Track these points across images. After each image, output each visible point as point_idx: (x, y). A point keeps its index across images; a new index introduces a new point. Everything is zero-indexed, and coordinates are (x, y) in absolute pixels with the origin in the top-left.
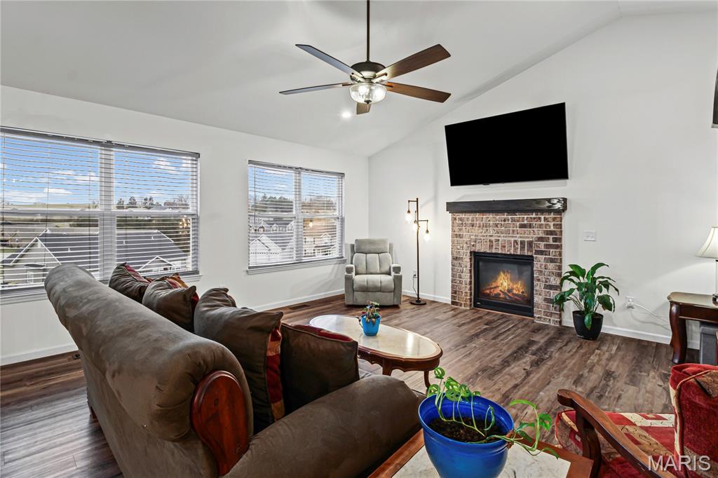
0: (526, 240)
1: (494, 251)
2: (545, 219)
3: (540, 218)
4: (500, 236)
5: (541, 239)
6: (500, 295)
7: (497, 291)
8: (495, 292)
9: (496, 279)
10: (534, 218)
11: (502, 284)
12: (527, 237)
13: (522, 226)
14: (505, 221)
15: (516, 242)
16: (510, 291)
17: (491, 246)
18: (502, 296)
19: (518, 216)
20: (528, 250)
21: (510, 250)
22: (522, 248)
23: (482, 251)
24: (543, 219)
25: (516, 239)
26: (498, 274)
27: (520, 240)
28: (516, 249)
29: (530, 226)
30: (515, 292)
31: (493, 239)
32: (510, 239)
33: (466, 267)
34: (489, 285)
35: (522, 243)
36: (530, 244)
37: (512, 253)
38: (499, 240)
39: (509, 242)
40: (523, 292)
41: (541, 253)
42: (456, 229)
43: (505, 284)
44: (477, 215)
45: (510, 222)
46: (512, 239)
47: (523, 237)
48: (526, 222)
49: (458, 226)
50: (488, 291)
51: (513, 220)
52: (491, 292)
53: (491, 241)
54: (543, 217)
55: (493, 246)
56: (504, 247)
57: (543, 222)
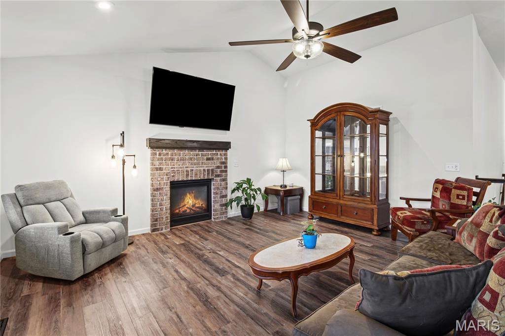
0: (210, 168)
1: (189, 179)
2: (221, 154)
3: (218, 154)
4: (193, 167)
5: (218, 167)
6: (186, 210)
7: (185, 208)
8: (183, 210)
9: (184, 200)
10: (215, 154)
11: (188, 202)
12: (211, 167)
13: (208, 159)
14: (197, 156)
15: (204, 170)
16: (193, 206)
17: (187, 175)
18: (188, 211)
19: (205, 152)
20: (211, 175)
21: (201, 176)
22: (208, 174)
23: (180, 180)
24: (219, 154)
25: (204, 168)
26: (186, 195)
27: (206, 168)
28: (204, 175)
29: (213, 159)
30: (197, 205)
31: (189, 169)
32: (200, 168)
33: (167, 195)
34: (178, 206)
35: (208, 170)
36: (212, 170)
37: (202, 178)
38: (193, 170)
39: (200, 171)
40: (202, 205)
41: (218, 176)
42: (157, 163)
43: (190, 202)
44: (176, 151)
45: (200, 156)
46: (202, 169)
47: (209, 167)
48: (210, 156)
49: (158, 160)
50: (177, 211)
51: (202, 155)
52: (179, 211)
53: (187, 171)
54: (219, 153)
55: (188, 174)
56: (197, 174)
57: (219, 156)
